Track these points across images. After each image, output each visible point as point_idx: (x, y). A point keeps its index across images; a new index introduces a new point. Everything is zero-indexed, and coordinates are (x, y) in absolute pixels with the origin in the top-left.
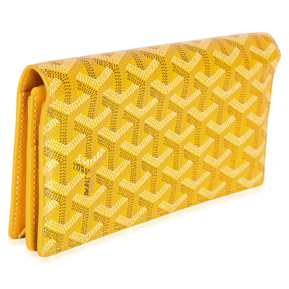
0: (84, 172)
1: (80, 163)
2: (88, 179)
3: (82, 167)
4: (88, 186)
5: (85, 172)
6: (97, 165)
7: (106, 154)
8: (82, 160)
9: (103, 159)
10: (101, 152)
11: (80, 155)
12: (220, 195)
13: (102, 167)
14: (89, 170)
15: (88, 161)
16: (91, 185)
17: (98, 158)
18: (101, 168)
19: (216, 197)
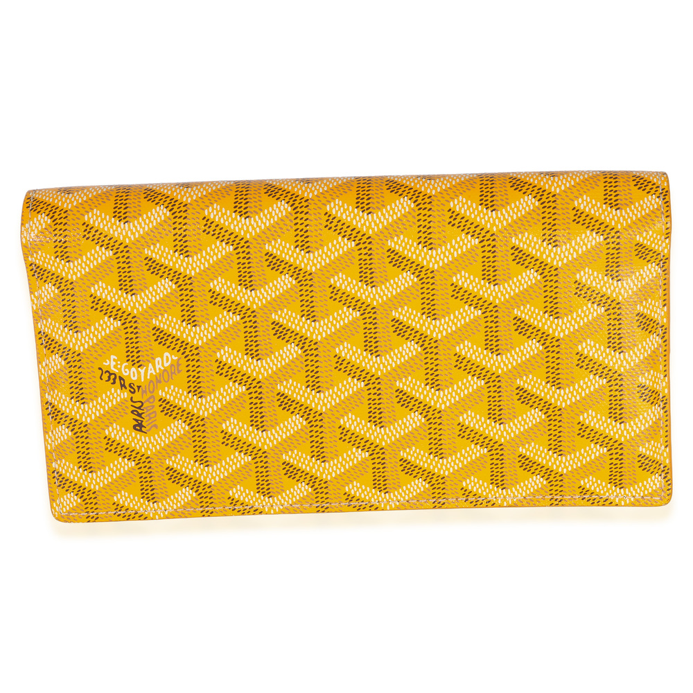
0: (126, 388)
1: (113, 370)
2: (140, 404)
3: (121, 378)
4: (139, 415)
5: (128, 388)
6: (158, 381)
7: (179, 365)
8: (119, 366)
9: (172, 373)
10: (165, 358)
11: (113, 357)
12: (531, 503)
13: (172, 387)
14: (139, 387)
15: (133, 369)
16: (149, 415)
17: (160, 369)
18: (169, 388)
19: (519, 504)
